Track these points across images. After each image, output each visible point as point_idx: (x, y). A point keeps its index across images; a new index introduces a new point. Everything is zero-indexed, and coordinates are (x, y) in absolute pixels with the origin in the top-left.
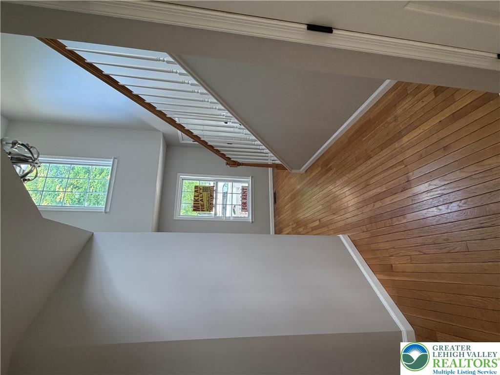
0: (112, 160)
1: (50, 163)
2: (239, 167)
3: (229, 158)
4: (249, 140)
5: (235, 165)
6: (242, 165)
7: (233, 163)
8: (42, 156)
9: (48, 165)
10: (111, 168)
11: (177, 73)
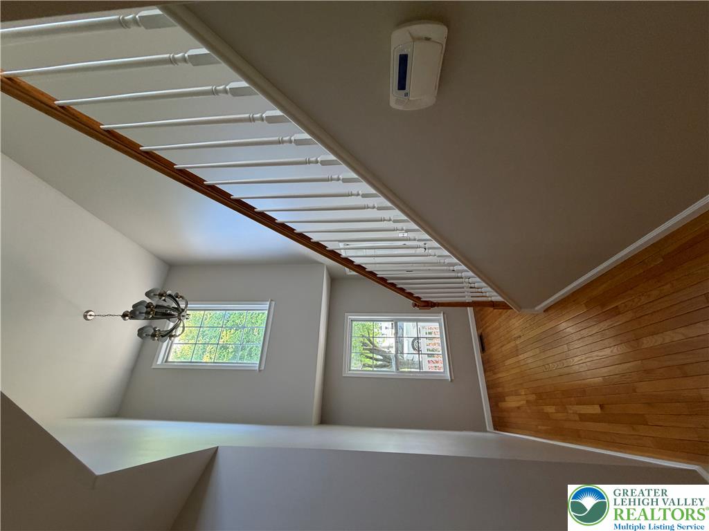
0: (268, 303)
1: (205, 310)
2: (434, 308)
3: (419, 298)
4: (444, 265)
5: (427, 306)
6: (438, 306)
7: (423, 304)
8: (192, 302)
9: (203, 312)
10: (267, 312)
11: (317, 162)
